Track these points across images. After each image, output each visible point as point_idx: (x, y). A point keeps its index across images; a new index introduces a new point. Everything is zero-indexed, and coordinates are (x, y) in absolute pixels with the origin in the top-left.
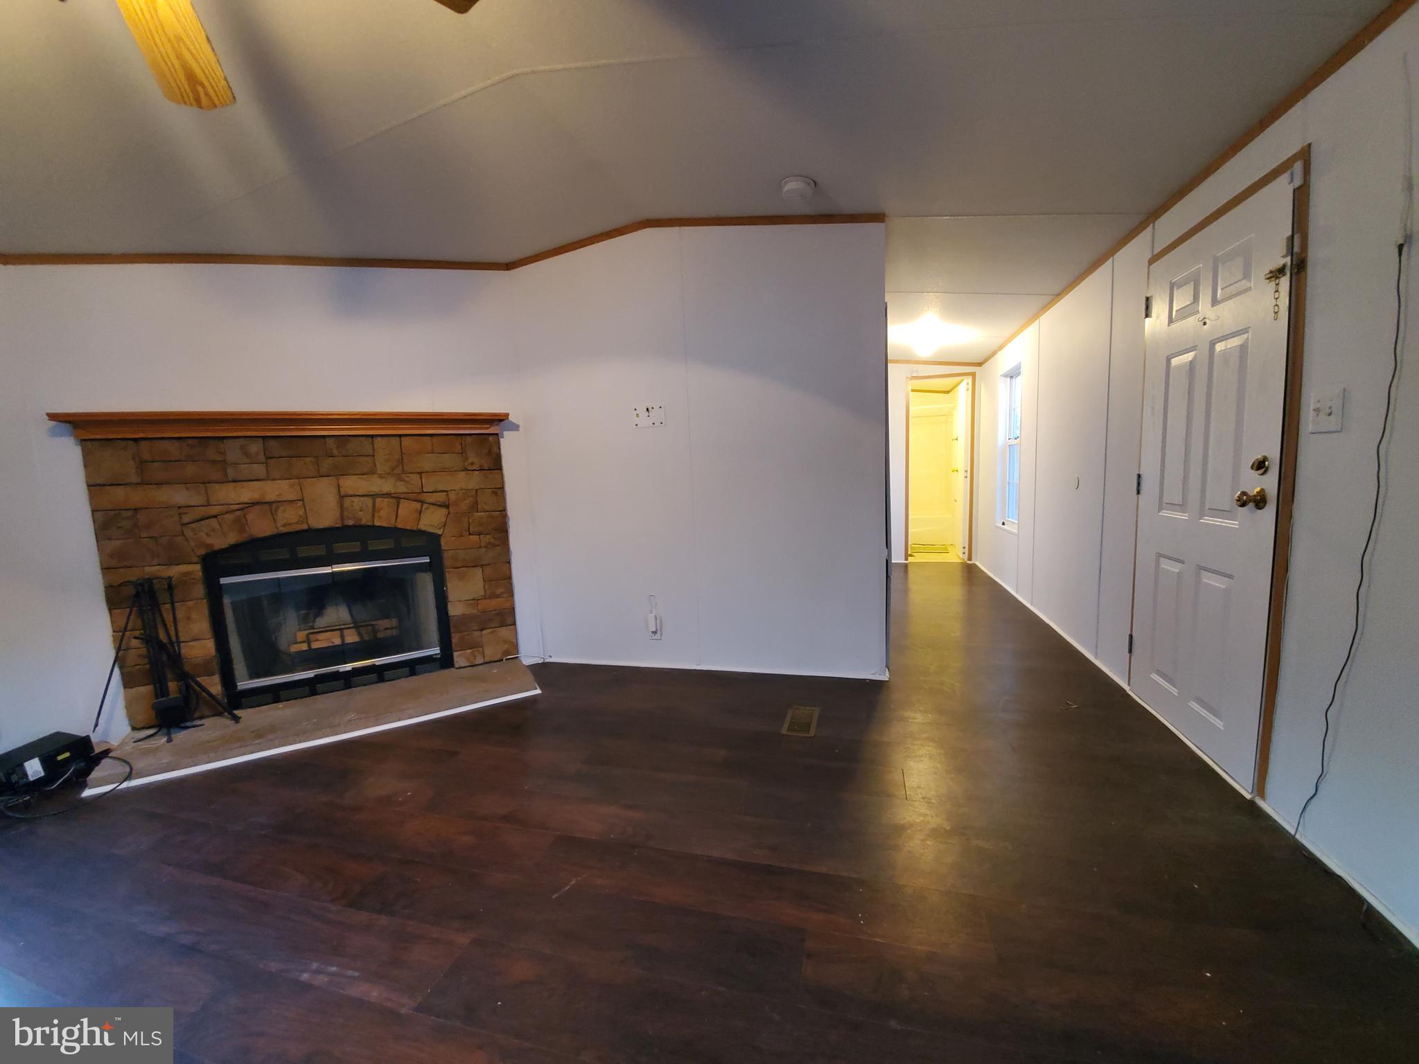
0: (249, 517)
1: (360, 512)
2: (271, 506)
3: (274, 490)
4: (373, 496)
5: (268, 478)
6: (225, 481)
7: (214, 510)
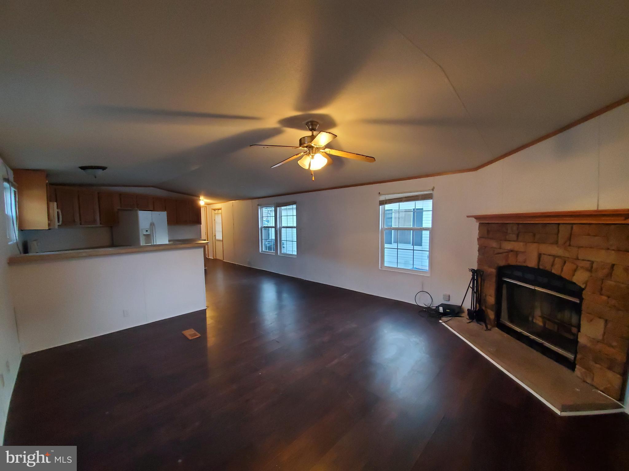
0: (510, 256)
1: (546, 264)
2: (516, 253)
3: (518, 246)
4: (555, 257)
5: (517, 240)
6: (506, 240)
7: (501, 251)
